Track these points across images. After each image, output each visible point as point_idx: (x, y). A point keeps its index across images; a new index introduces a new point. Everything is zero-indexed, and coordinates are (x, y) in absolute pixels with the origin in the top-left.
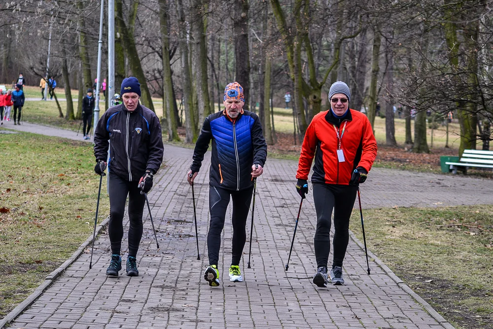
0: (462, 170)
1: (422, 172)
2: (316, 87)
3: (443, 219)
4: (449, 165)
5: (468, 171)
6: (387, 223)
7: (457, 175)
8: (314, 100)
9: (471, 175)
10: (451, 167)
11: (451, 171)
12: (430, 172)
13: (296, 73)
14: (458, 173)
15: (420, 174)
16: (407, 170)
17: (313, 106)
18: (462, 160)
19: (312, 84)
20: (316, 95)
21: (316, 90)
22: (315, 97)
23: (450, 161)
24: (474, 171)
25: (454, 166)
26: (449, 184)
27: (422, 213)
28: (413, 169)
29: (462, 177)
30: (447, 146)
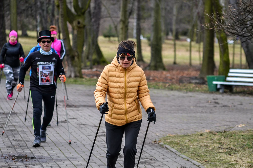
0: (229, 89)
1: (190, 91)
2: (79, 13)
4: (216, 85)
5: (234, 89)
7: (225, 94)
8: (79, 25)
9: (237, 93)
10: (218, 87)
11: (218, 90)
12: (198, 91)
14: (225, 92)
15: (190, 94)
16: (175, 90)
17: (78, 31)
18: (228, 79)
20: (80, 20)
21: (79, 16)
22: (79, 23)
23: (217, 80)
25: (221, 85)
28: (180, 89)
29: (230, 95)
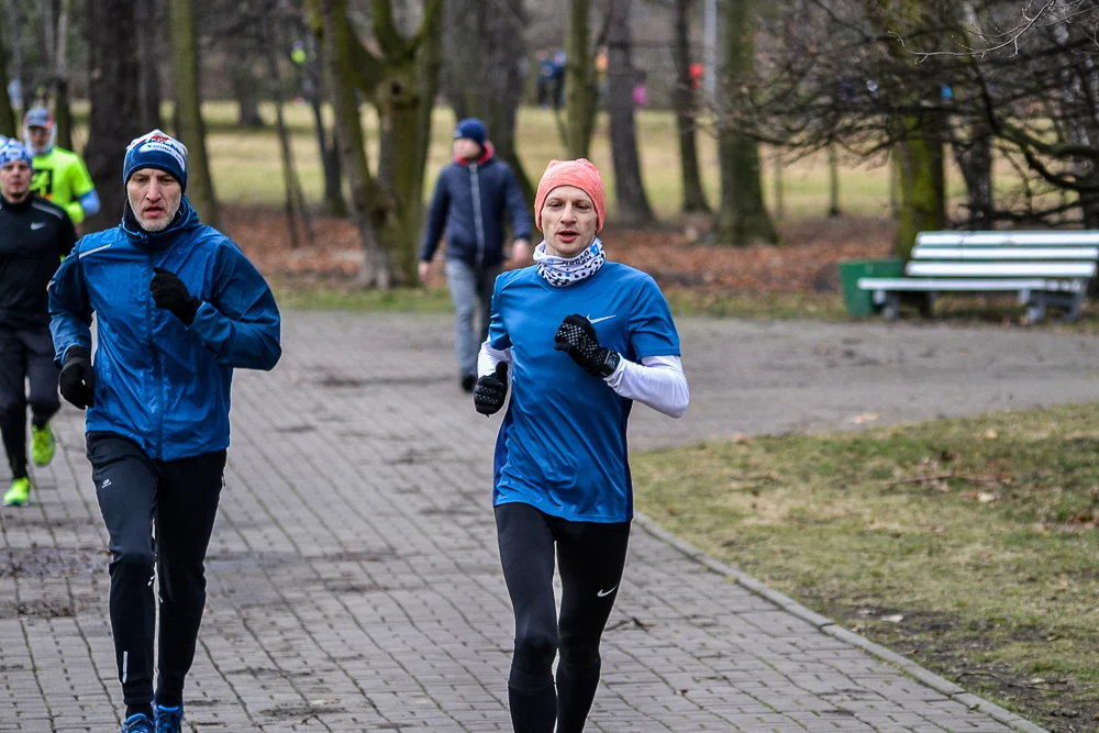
0: (917, 305)
1: (784, 318)
2: (397, 55)
3: (889, 462)
4: (871, 292)
5: (938, 306)
6: (735, 485)
7: (901, 322)
8: (396, 99)
9: (946, 316)
10: (879, 298)
11: (878, 309)
12: (809, 316)
13: (328, 11)
14: (902, 316)
15: (780, 327)
17: (393, 122)
18: (915, 268)
19: (384, 45)
20: (403, 79)
21: (397, 64)
22: (396, 89)
23: (876, 278)
24: (957, 304)
25: (891, 293)
26: (880, 353)
27: (828, 448)
28: (750, 310)
29: (918, 325)
30: (834, 212)
